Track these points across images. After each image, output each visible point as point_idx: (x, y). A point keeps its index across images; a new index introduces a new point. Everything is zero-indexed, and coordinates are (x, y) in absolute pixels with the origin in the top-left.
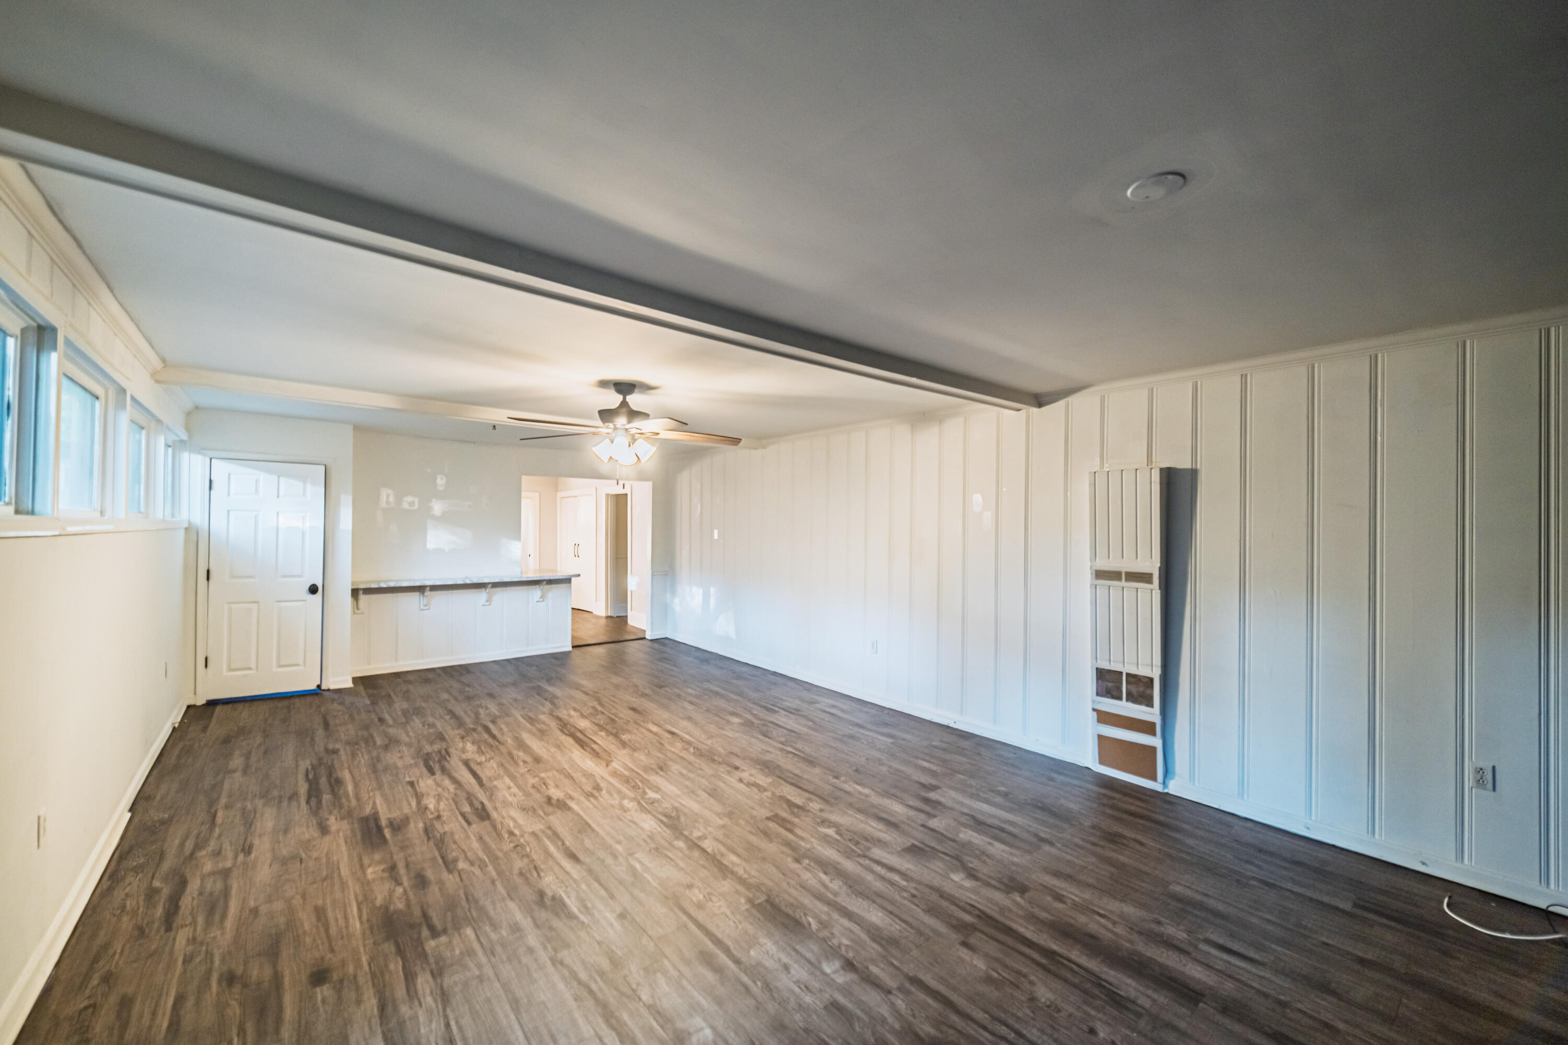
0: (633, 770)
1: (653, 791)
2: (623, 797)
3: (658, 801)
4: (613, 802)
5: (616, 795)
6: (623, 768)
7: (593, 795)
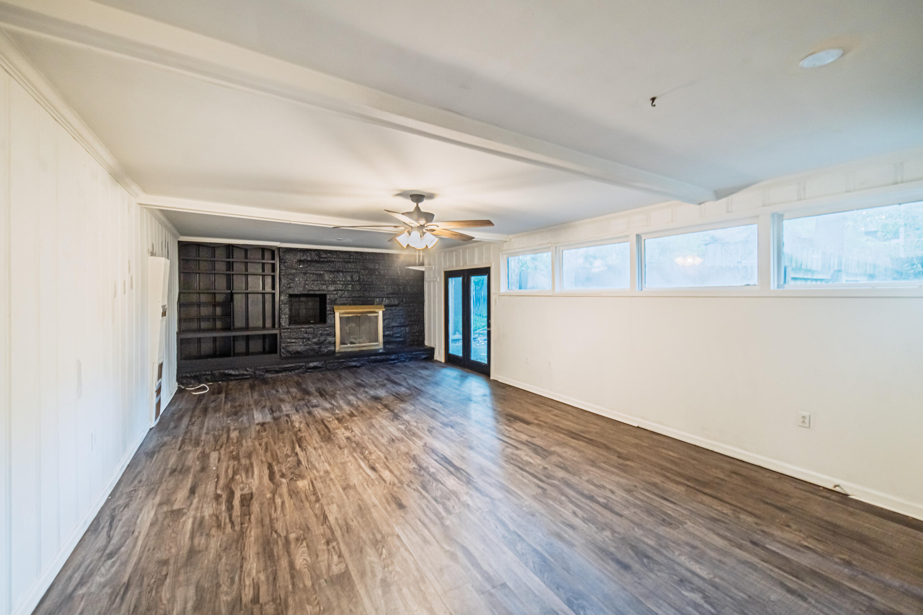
0: (410, 440)
1: (401, 429)
2: (416, 427)
3: (400, 424)
4: (421, 425)
5: (420, 428)
6: (416, 442)
7: (432, 428)
